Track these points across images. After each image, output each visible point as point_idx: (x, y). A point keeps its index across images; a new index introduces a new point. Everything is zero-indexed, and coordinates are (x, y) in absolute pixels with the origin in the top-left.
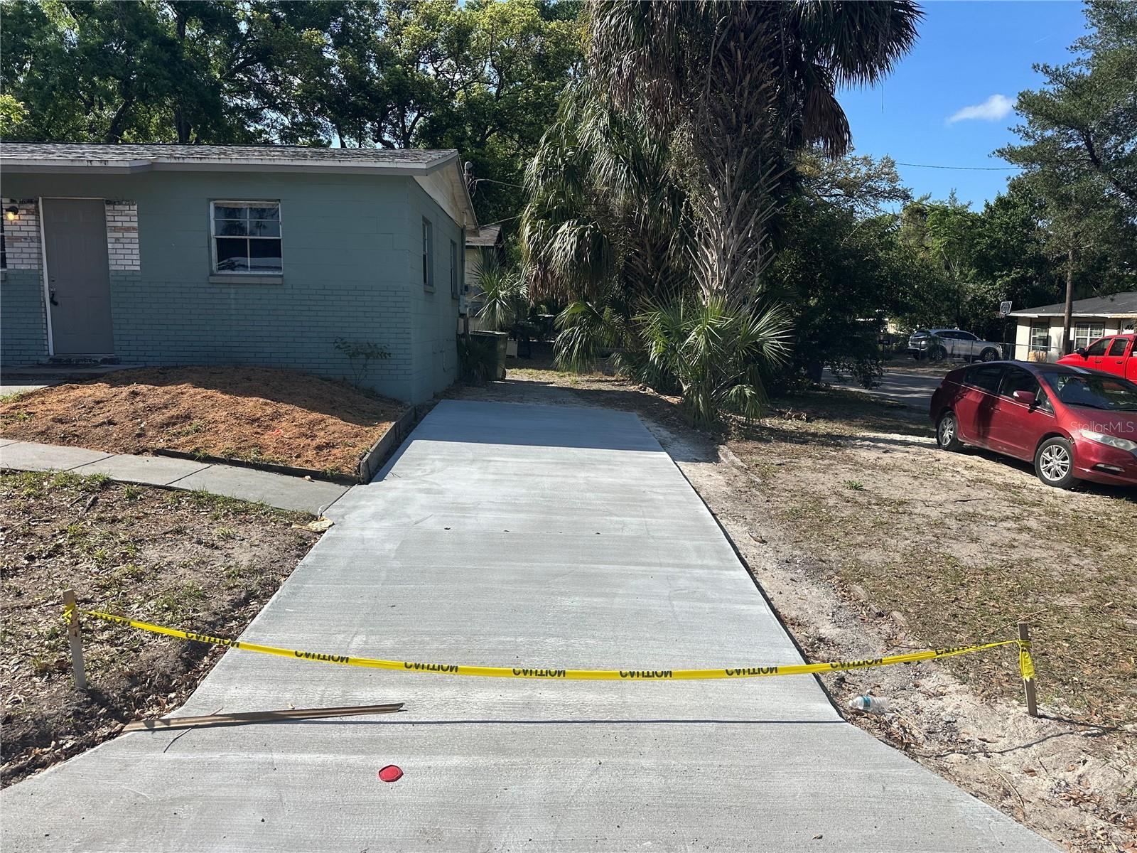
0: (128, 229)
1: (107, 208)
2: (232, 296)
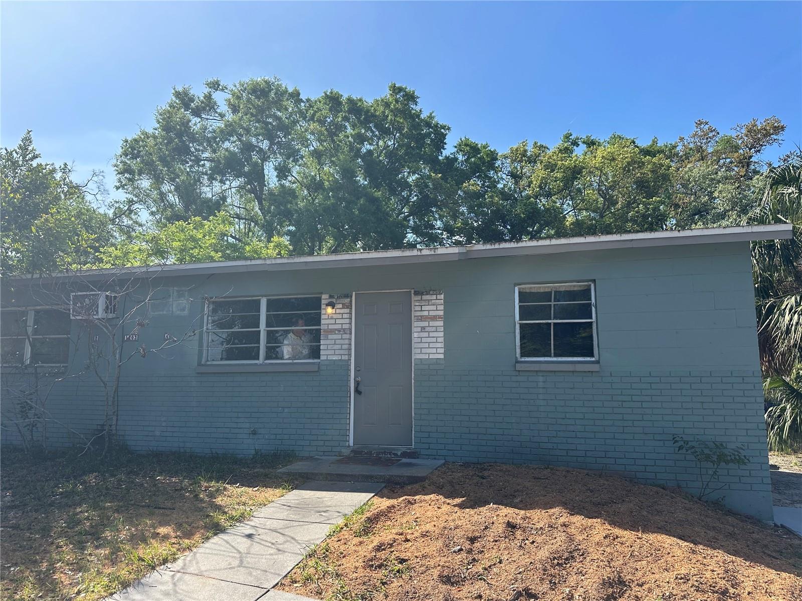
0: (434, 318)
1: (415, 298)
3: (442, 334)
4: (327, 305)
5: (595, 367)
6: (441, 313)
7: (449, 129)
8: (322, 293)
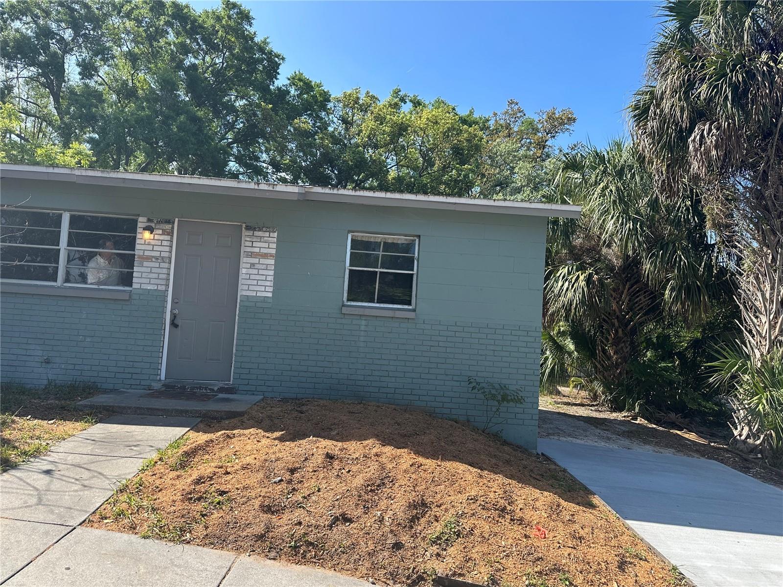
0: (265, 256)
1: (246, 233)
2: (363, 328)
3: (272, 273)
4: (145, 229)
5: (411, 315)
6: (274, 251)
7: (283, 59)
8: (139, 215)
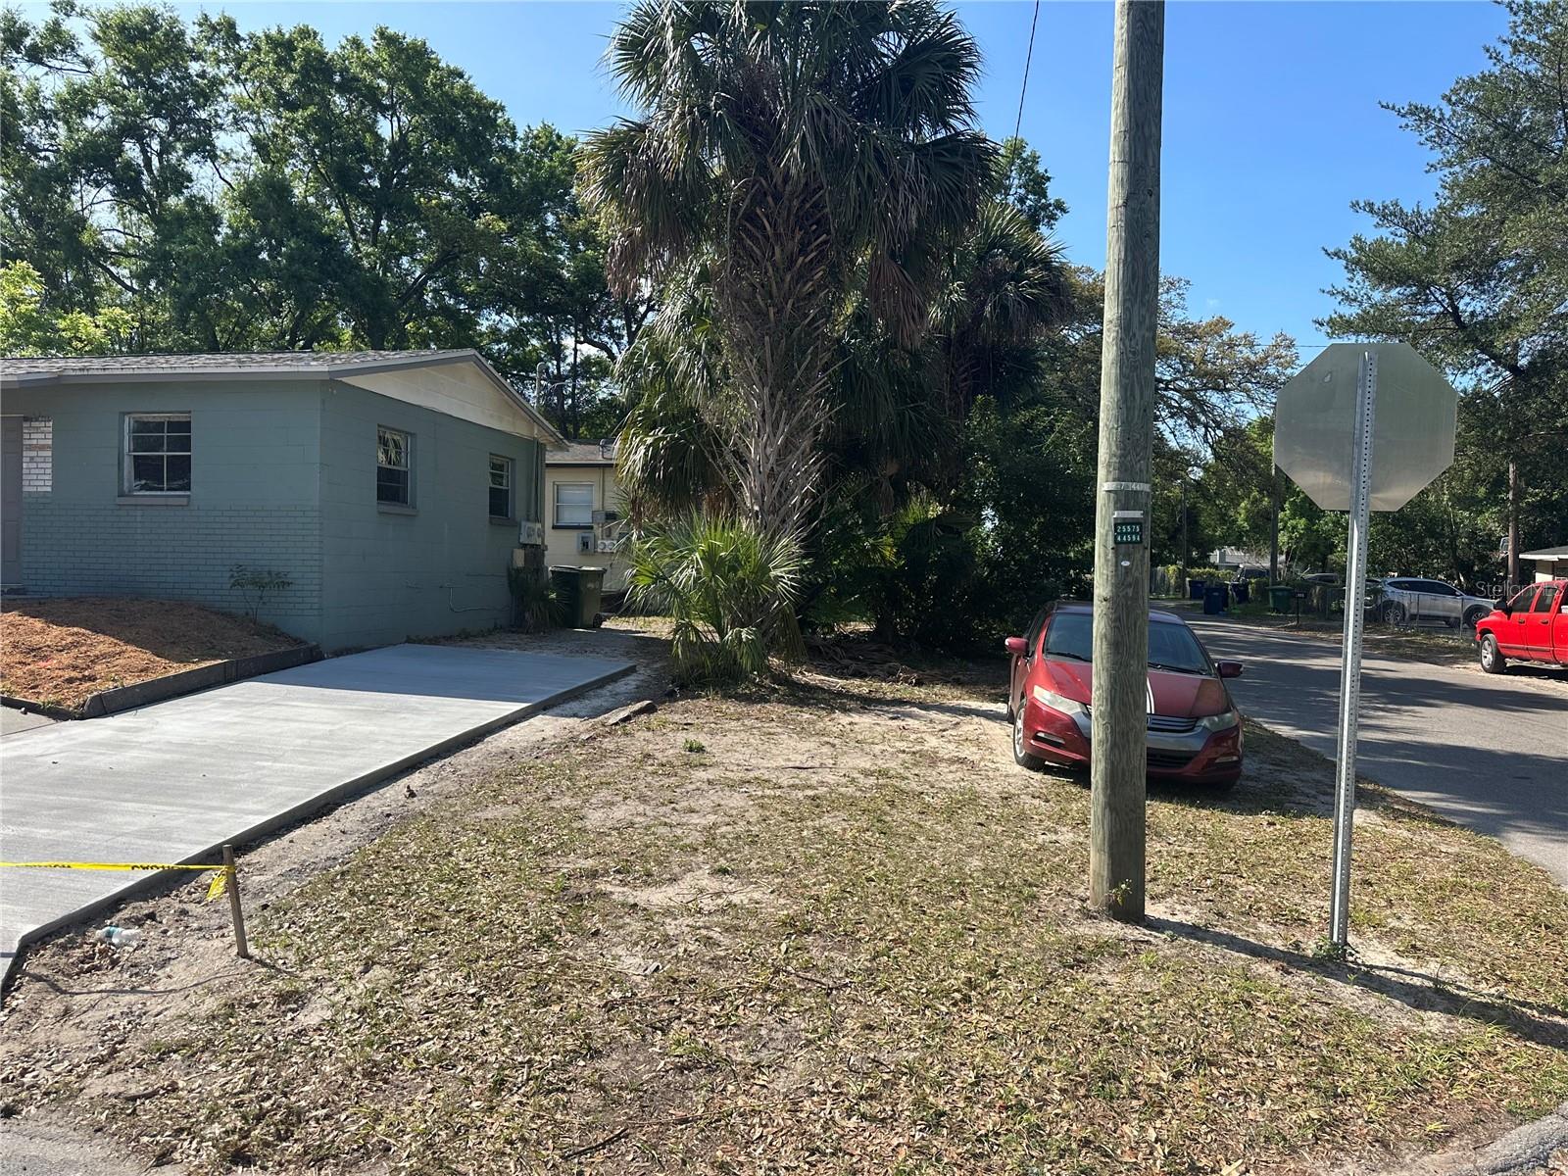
0: (43, 448)
1: (25, 425)
2: (139, 519)
3: (50, 465)
5: (184, 501)
6: (50, 442)
